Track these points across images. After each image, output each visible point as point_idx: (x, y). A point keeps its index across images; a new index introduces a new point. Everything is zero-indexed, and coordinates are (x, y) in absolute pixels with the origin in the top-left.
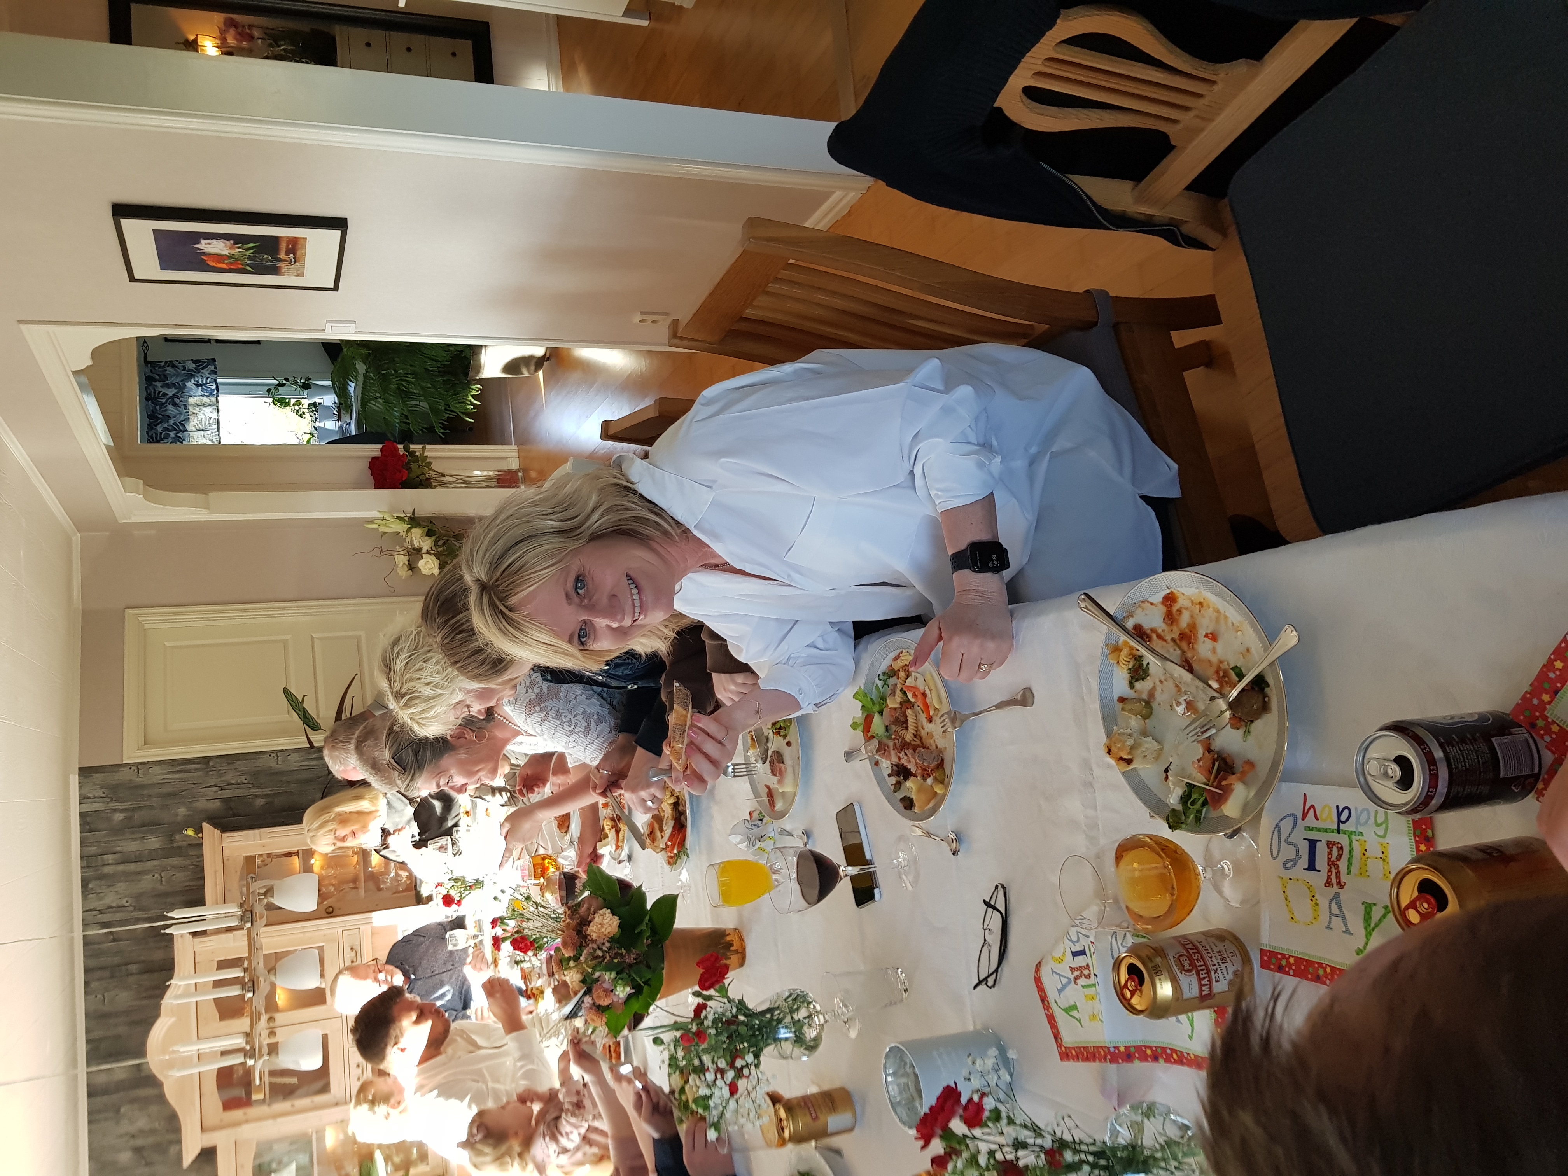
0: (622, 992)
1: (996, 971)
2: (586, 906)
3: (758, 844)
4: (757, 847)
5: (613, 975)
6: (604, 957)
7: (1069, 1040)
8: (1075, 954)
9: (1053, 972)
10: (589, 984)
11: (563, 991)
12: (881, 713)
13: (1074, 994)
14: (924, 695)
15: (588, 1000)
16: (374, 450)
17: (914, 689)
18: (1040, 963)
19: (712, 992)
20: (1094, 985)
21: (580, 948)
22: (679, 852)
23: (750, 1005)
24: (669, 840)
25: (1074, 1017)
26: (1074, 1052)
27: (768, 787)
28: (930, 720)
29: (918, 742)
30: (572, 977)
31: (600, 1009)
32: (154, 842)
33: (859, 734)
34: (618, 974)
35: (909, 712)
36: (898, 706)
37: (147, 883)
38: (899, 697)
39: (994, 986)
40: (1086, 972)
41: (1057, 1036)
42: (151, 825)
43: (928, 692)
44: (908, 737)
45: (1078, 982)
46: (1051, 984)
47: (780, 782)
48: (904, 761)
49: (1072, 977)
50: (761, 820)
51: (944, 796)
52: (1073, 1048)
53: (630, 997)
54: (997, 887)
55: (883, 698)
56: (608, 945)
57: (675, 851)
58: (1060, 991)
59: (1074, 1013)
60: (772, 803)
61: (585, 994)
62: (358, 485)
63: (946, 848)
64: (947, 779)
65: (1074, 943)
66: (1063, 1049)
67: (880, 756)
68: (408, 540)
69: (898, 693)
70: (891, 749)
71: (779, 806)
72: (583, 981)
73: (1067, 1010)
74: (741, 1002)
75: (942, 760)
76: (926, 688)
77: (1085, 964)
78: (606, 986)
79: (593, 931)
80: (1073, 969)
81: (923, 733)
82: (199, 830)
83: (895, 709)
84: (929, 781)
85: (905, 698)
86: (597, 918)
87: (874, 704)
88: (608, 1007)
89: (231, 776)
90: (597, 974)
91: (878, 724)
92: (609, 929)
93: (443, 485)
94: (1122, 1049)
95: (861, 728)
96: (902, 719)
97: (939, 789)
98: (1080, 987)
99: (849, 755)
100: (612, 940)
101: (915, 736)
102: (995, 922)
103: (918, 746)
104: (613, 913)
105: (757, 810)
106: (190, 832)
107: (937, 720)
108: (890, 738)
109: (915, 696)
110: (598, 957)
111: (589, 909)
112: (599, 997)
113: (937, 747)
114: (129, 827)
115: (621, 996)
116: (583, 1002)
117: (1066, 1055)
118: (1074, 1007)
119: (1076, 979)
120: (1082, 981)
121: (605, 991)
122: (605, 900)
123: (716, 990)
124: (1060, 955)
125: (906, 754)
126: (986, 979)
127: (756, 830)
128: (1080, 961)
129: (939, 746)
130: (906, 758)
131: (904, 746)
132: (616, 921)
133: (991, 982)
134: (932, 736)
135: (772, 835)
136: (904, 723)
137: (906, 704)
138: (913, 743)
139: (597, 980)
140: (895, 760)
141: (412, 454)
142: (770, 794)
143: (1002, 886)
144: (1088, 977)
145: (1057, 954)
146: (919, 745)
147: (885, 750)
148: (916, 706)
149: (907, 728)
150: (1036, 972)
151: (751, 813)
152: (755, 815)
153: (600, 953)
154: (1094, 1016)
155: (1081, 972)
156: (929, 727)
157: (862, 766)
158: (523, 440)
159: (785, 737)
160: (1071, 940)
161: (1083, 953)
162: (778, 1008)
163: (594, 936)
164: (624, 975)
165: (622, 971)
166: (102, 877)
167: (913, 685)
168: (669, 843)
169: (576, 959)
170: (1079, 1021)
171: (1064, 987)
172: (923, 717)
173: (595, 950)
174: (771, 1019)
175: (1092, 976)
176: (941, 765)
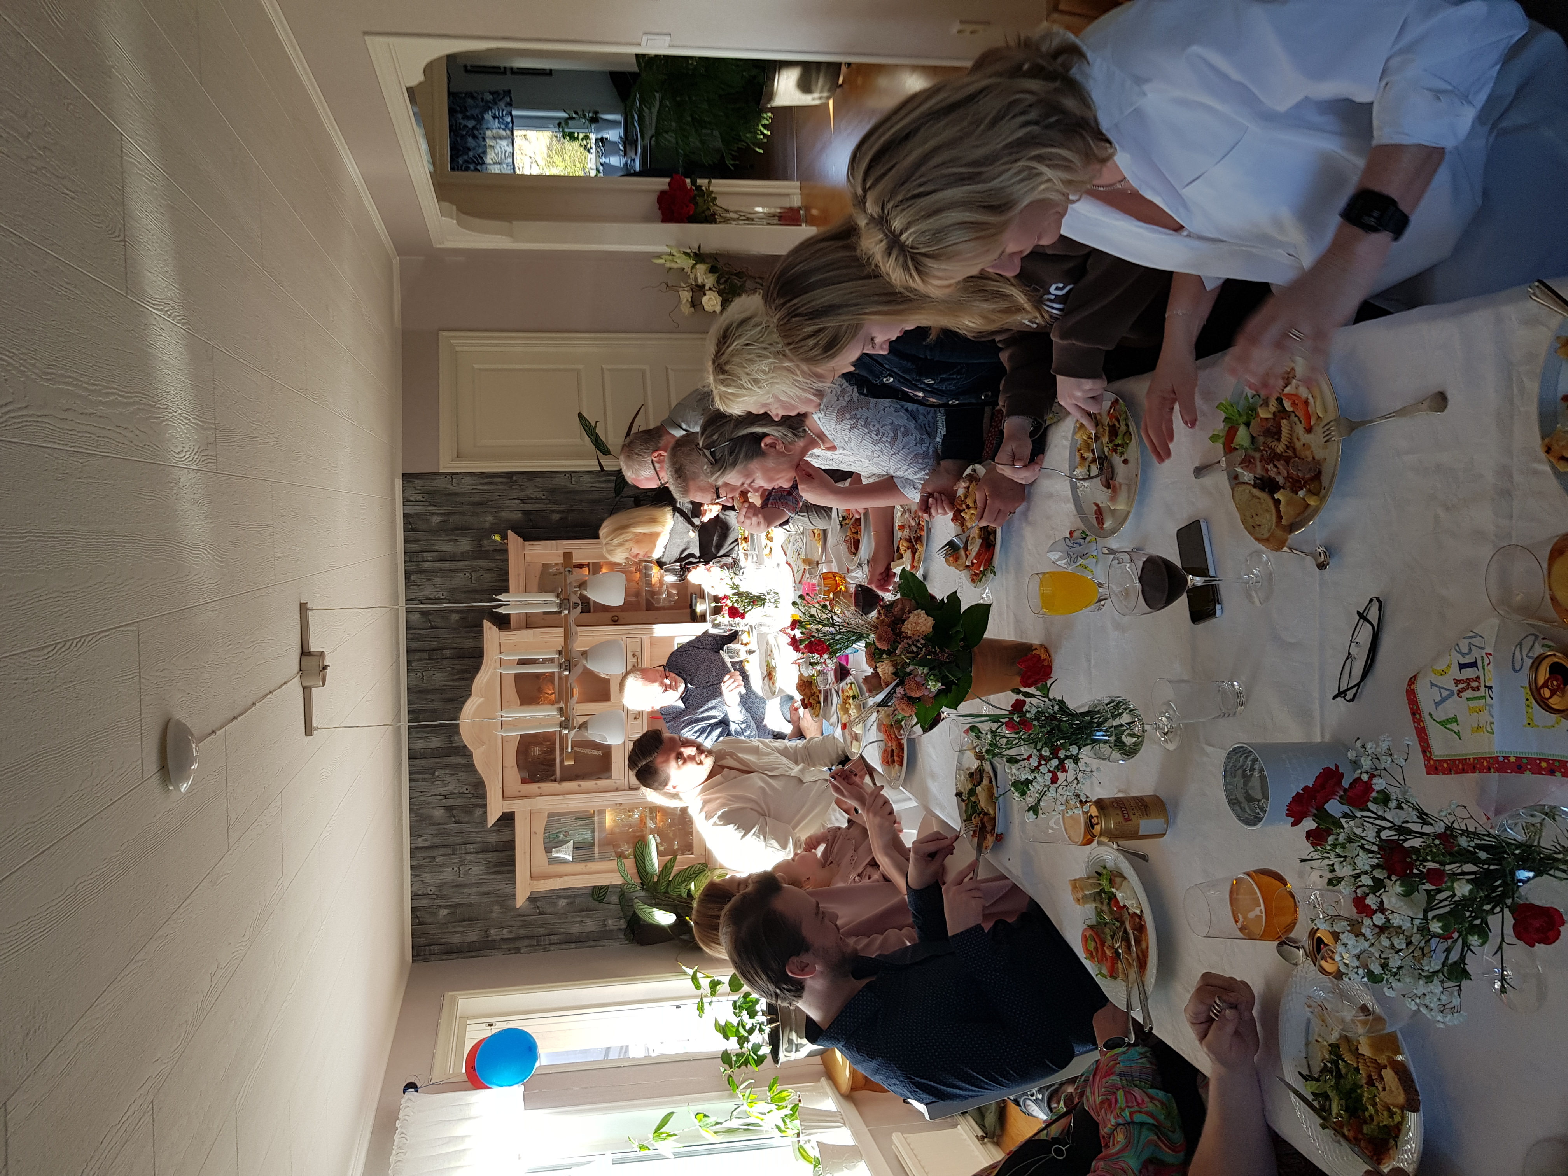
0: (934, 687)
1: (1358, 685)
2: (899, 606)
3: (1080, 561)
4: (1078, 564)
5: (926, 670)
6: (918, 654)
7: (1439, 751)
8: (1462, 666)
9: (1432, 685)
10: (901, 676)
11: (874, 681)
12: (1247, 425)
13: (1452, 707)
14: (1306, 402)
15: (900, 691)
16: (662, 183)
17: (1294, 398)
18: (1415, 677)
19: (1032, 690)
20: (1484, 697)
21: (894, 644)
22: (985, 570)
23: (1071, 705)
24: (975, 558)
25: (1452, 730)
26: (1445, 765)
27: (1097, 505)
28: (1309, 430)
29: (1290, 453)
30: (885, 669)
31: (911, 701)
32: (465, 545)
33: (1219, 446)
34: (930, 669)
35: (1284, 422)
36: (1270, 416)
37: (459, 580)
38: (1273, 406)
39: (1352, 700)
40: (1475, 684)
41: (1426, 750)
42: (463, 530)
43: (1311, 400)
44: (1280, 448)
45: (1462, 694)
46: (1426, 696)
47: (1113, 499)
48: (1272, 474)
49: (1455, 689)
50: (1084, 539)
51: (1317, 510)
52: (1445, 761)
53: (940, 692)
54: (1371, 600)
55: (1253, 409)
56: (923, 642)
57: (982, 569)
58: (1437, 704)
59: (1454, 726)
60: (1100, 520)
61: (897, 685)
62: (647, 219)
63: (1310, 562)
64: (1323, 491)
65: (1463, 655)
66: (1432, 762)
67: (1242, 468)
68: (692, 276)
69: (1273, 403)
70: (1258, 460)
71: (1108, 524)
72: (895, 674)
73: (1442, 723)
74: (1061, 703)
75: (1320, 473)
76: (1310, 397)
77: (1474, 677)
78: (918, 679)
79: (908, 628)
80: (1457, 682)
81: (1298, 445)
82: (504, 537)
83: (1267, 419)
84: (1301, 493)
85: (1280, 408)
86: (912, 618)
87: (1240, 414)
88: (919, 699)
89: (531, 492)
90: (911, 668)
91: (1242, 436)
92: (924, 628)
93: (726, 221)
94: (1513, 760)
95: (1222, 440)
96: (1274, 430)
97: (1312, 502)
98: (1464, 699)
99: (1200, 471)
100: (926, 638)
101: (1288, 447)
102: (1365, 634)
103: (1290, 458)
104: (928, 614)
105: (1078, 529)
106: (497, 538)
107: (1319, 430)
108: (1257, 450)
109: (1294, 404)
110: (913, 652)
111: (903, 609)
112: (911, 689)
113: (1314, 458)
114: (444, 529)
115: (933, 690)
116: (895, 692)
117: (1434, 767)
118: (1455, 720)
119: (1460, 691)
120: (1469, 694)
121: (917, 683)
122: (918, 603)
123: (1038, 689)
124: (1444, 667)
125: (1275, 466)
126: (1345, 692)
127: (1078, 548)
128: (1469, 673)
129: (1317, 458)
130: (1275, 470)
131: (1274, 457)
132: (930, 621)
133: (1350, 695)
134: (1309, 448)
135: (1095, 553)
136: (1276, 434)
137: (1282, 413)
138: (1285, 454)
139: (910, 674)
140: (1259, 471)
141: (699, 188)
142: (1099, 512)
143: (1378, 599)
144: (1477, 689)
145: (1441, 666)
146: (1291, 456)
147: (1250, 461)
148: (1293, 415)
149: (1279, 440)
150: (1409, 685)
151: (1071, 533)
152: (1077, 534)
153: (915, 649)
154: (1479, 728)
155: (1468, 684)
156: (1305, 438)
157: (1219, 480)
158: (807, 176)
159: (1122, 454)
160: (1460, 652)
161: (1474, 665)
162: (1099, 712)
163: (909, 633)
164: (936, 672)
165: (936, 669)
166: (421, 571)
167: (1293, 392)
168: (975, 561)
169: (890, 653)
170: (1458, 734)
171: (1444, 700)
172: (1300, 429)
173: (910, 646)
174: (1091, 722)
175: (1482, 688)
176: (1318, 476)
